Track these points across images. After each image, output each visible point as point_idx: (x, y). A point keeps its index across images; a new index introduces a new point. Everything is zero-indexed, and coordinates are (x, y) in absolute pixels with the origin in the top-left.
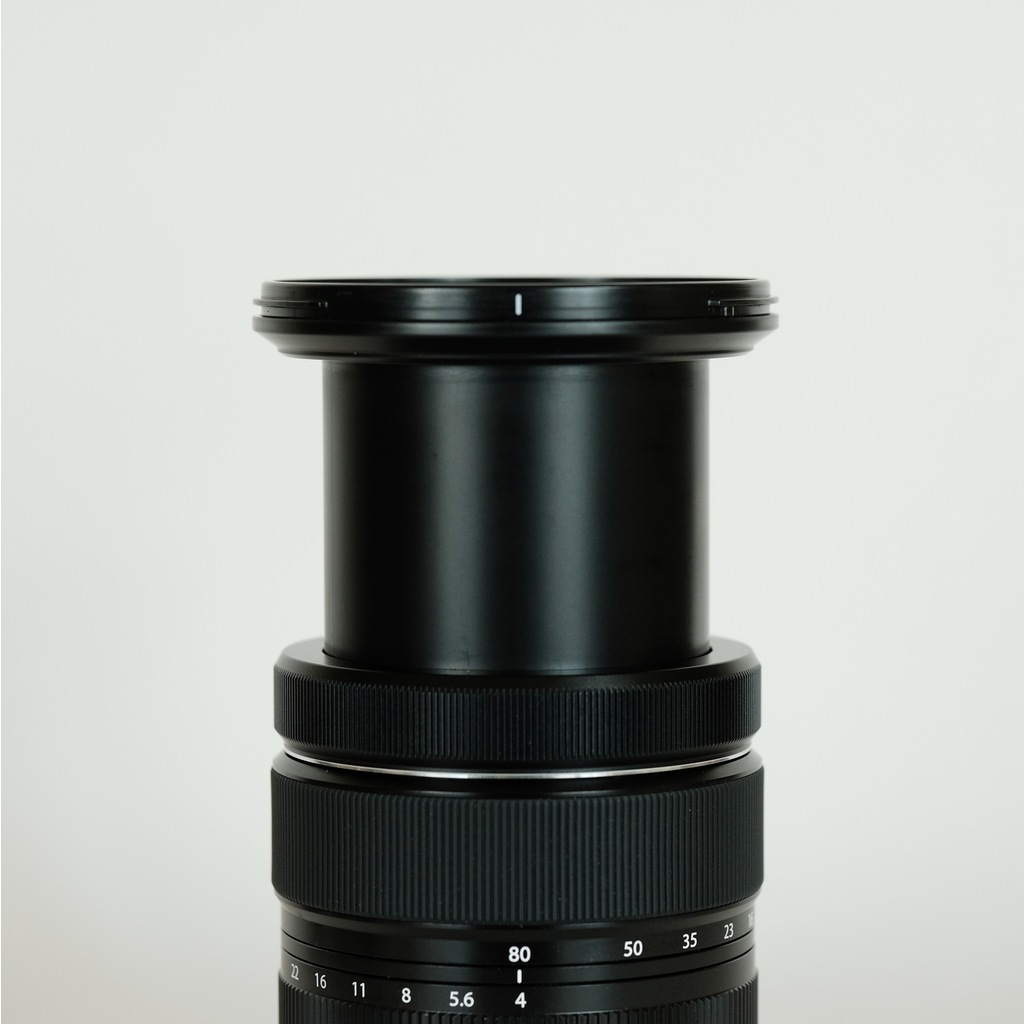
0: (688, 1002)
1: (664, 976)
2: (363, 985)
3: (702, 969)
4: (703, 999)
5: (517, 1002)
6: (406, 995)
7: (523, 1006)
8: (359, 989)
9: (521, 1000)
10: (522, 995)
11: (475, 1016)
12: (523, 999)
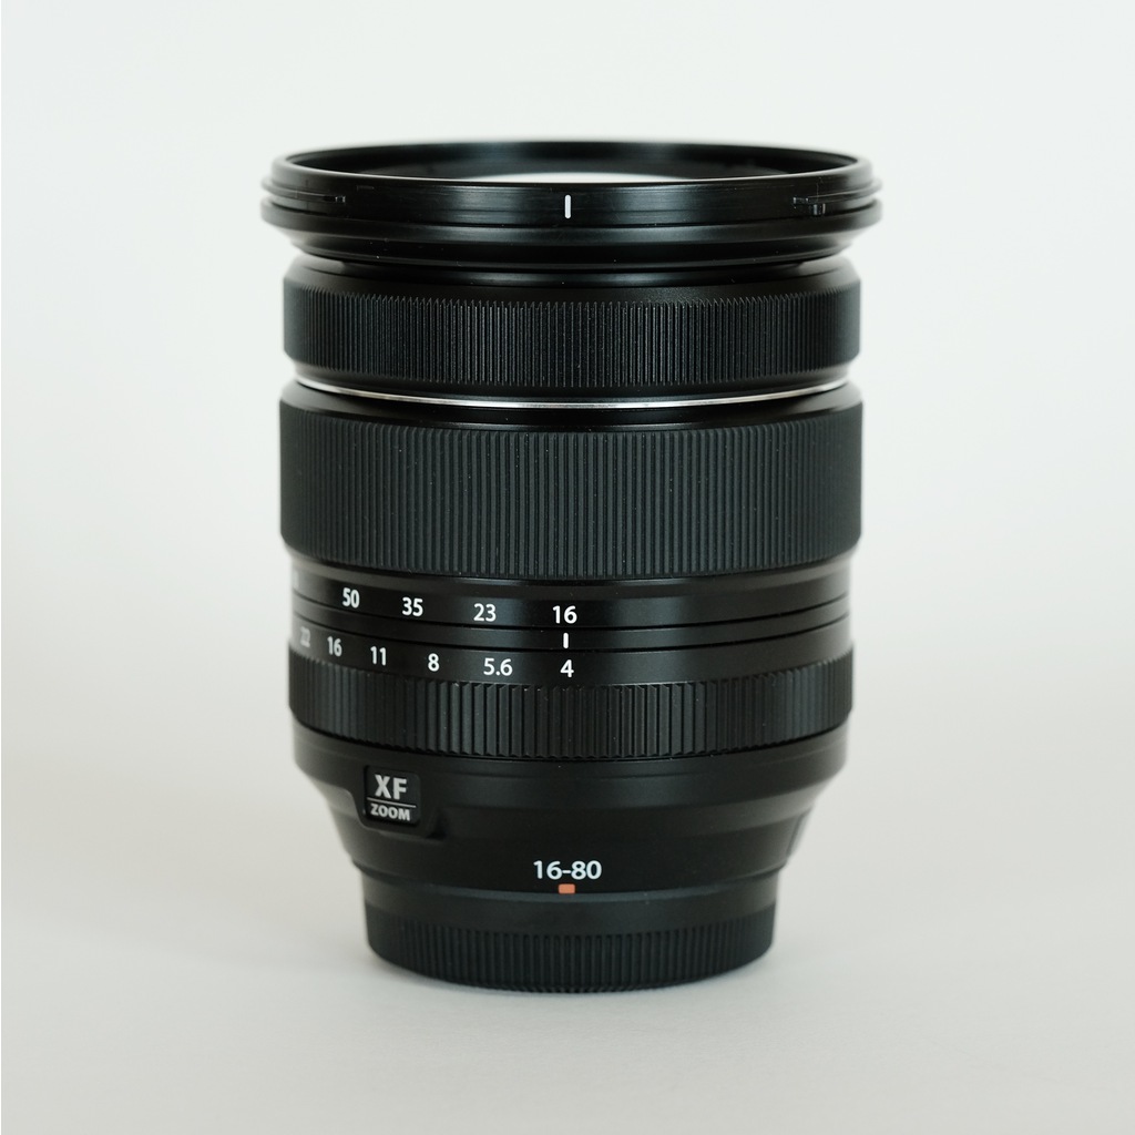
0: (766, 675)
1: (737, 643)
2: (383, 650)
3: (783, 636)
4: (784, 671)
5: (563, 671)
6: (433, 662)
7: (570, 676)
8: (379, 655)
9: (568, 669)
10: (569, 663)
11: (514, 686)
12: (570, 667)
